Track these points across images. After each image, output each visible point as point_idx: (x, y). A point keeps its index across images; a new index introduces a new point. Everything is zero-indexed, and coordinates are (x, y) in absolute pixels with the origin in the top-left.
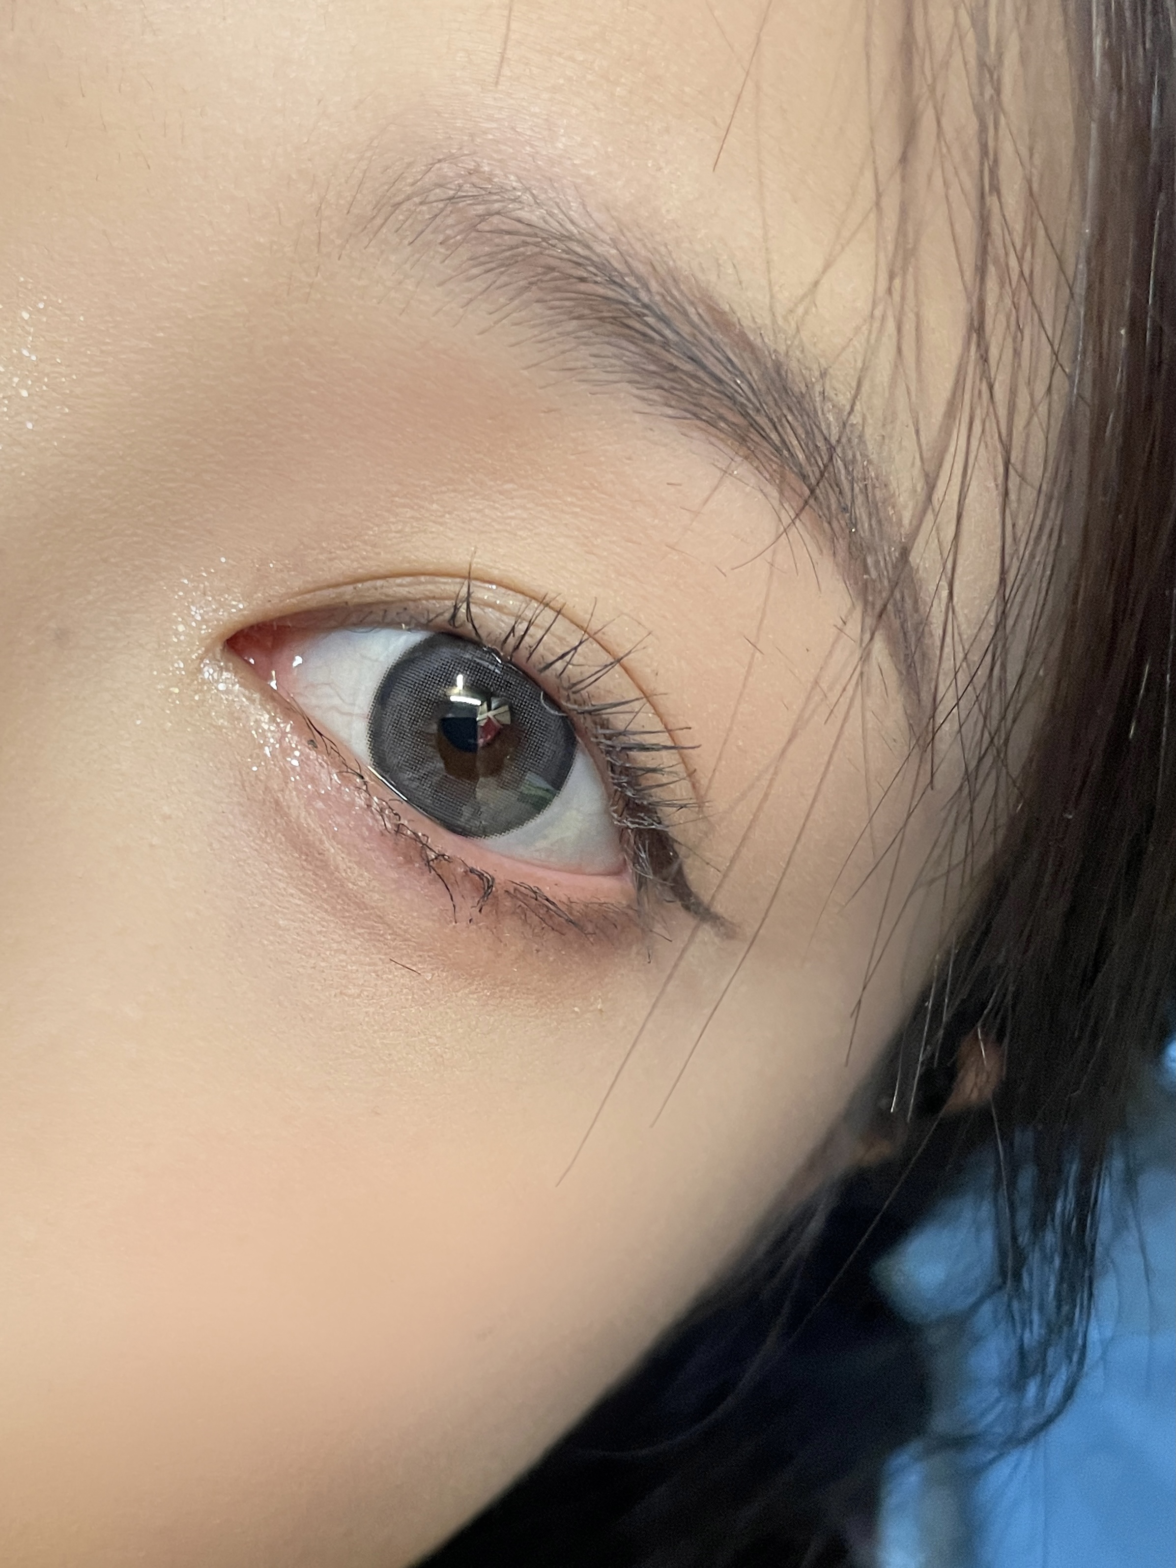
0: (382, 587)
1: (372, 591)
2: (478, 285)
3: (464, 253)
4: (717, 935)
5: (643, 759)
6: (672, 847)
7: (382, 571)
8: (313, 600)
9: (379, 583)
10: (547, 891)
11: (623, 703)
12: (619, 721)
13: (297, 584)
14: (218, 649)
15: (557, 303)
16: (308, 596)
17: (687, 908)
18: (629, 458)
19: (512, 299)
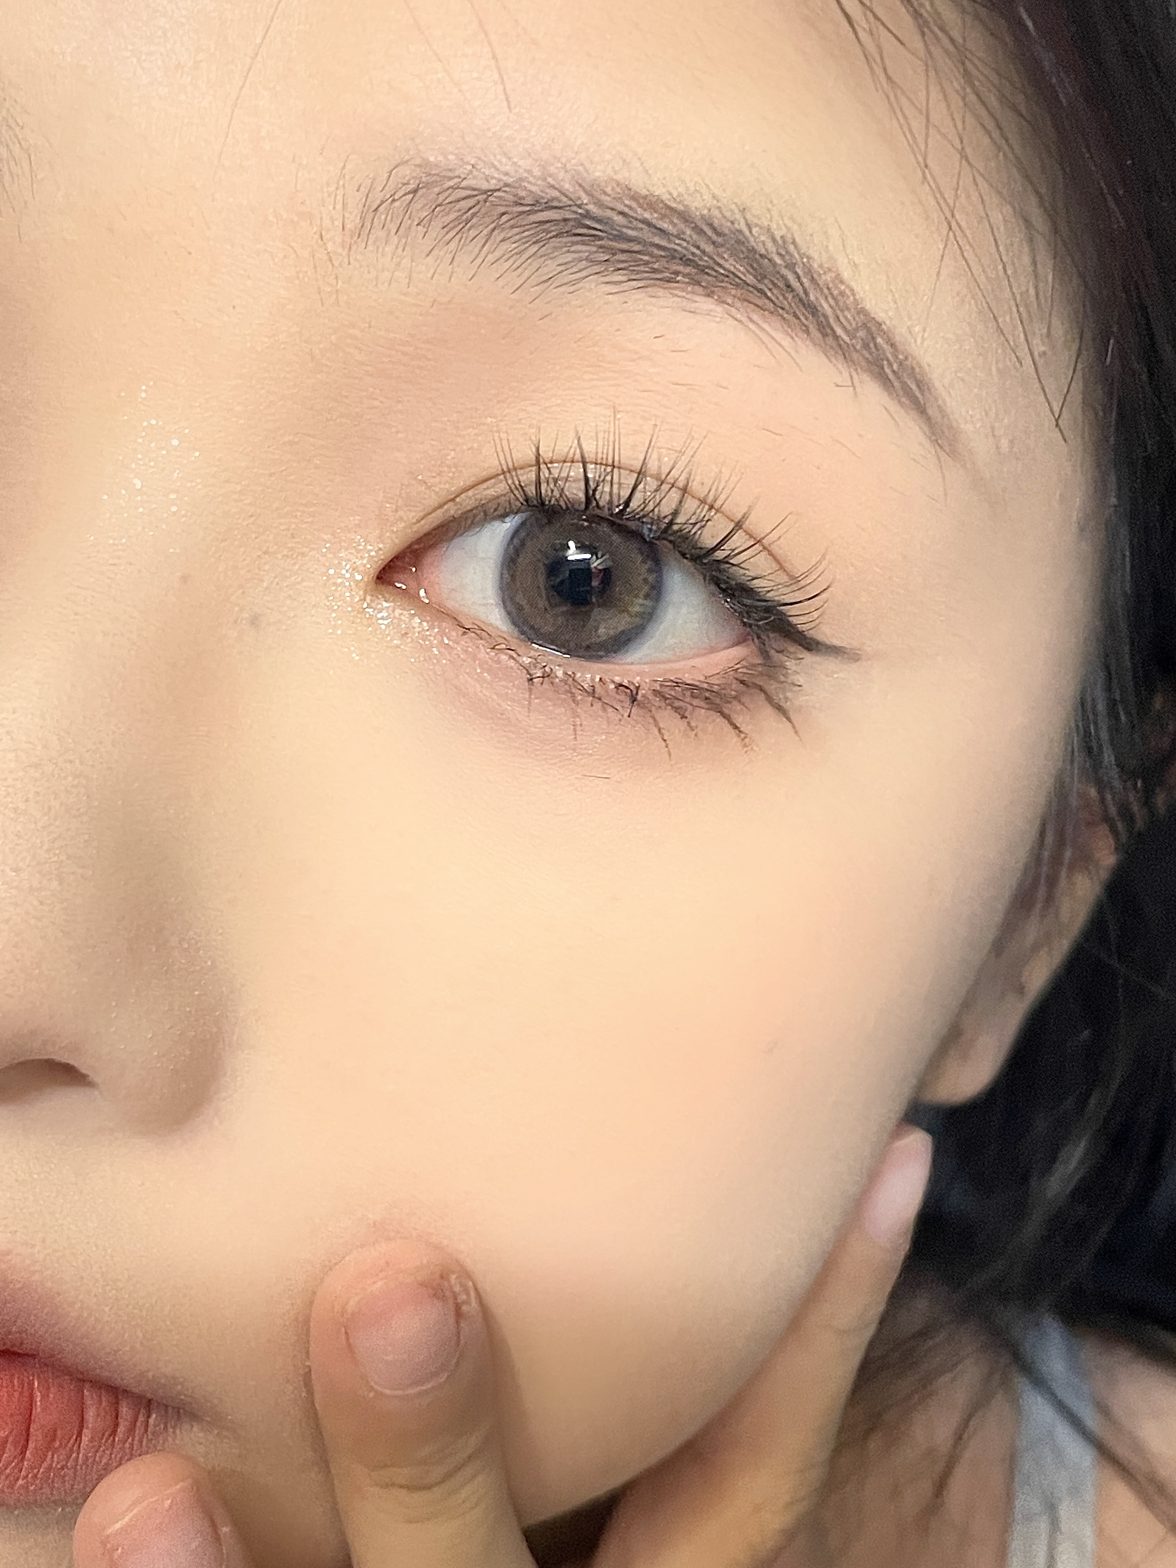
0: (475, 495)
7: (469, 483)
8: (427, 525)
9: (470, 493)
13: (412, 515)
15: (518, 237)
16: (423, 522)
18: (618, 330)
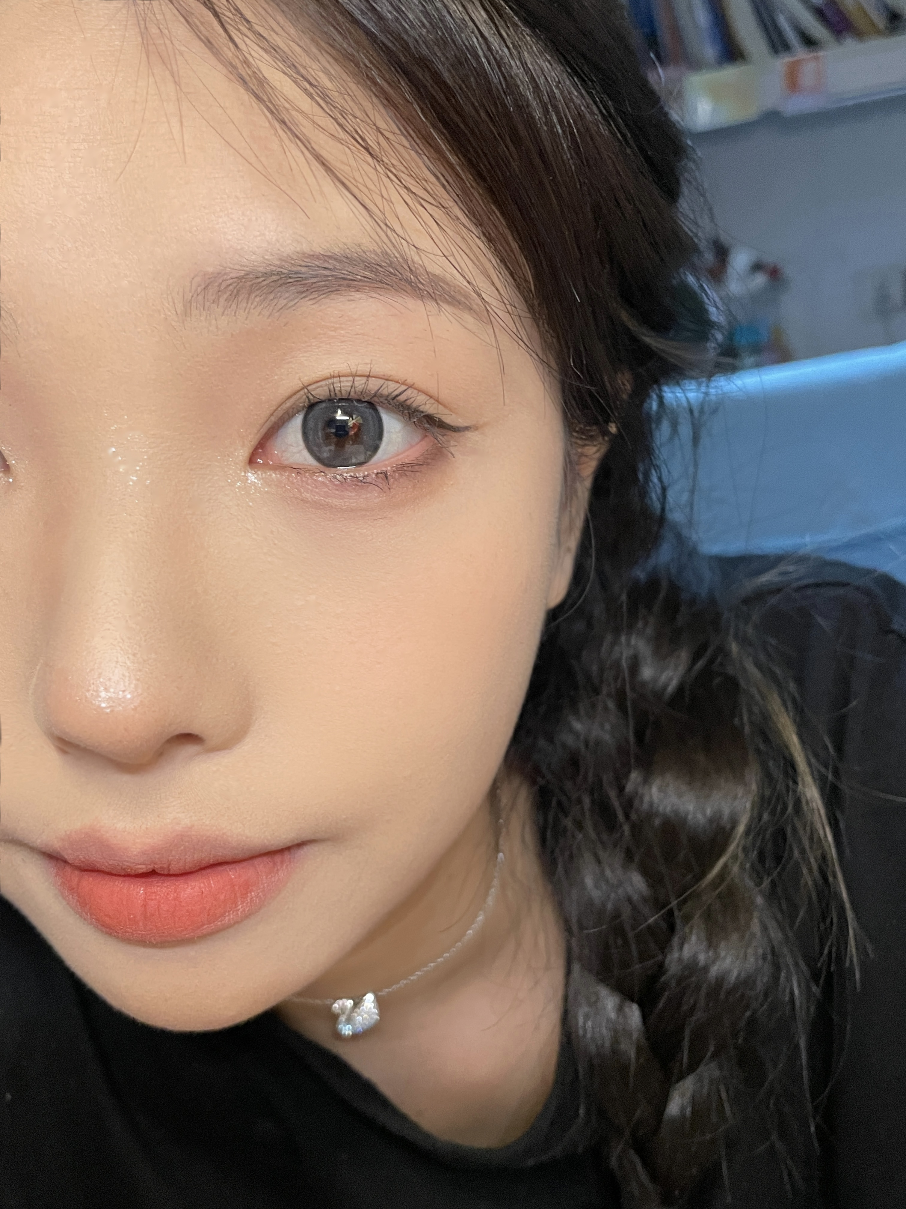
1: (280, 413)
2: (234, 306)
3: (222, 300)
4: (472, 432)
5: (402, 398)
6: (434, 417)
10: (407, 461)
11: (381, 386)
12: (385, 392)
14: (248, 468)
17: (455, 431)
19: (247, 303)
